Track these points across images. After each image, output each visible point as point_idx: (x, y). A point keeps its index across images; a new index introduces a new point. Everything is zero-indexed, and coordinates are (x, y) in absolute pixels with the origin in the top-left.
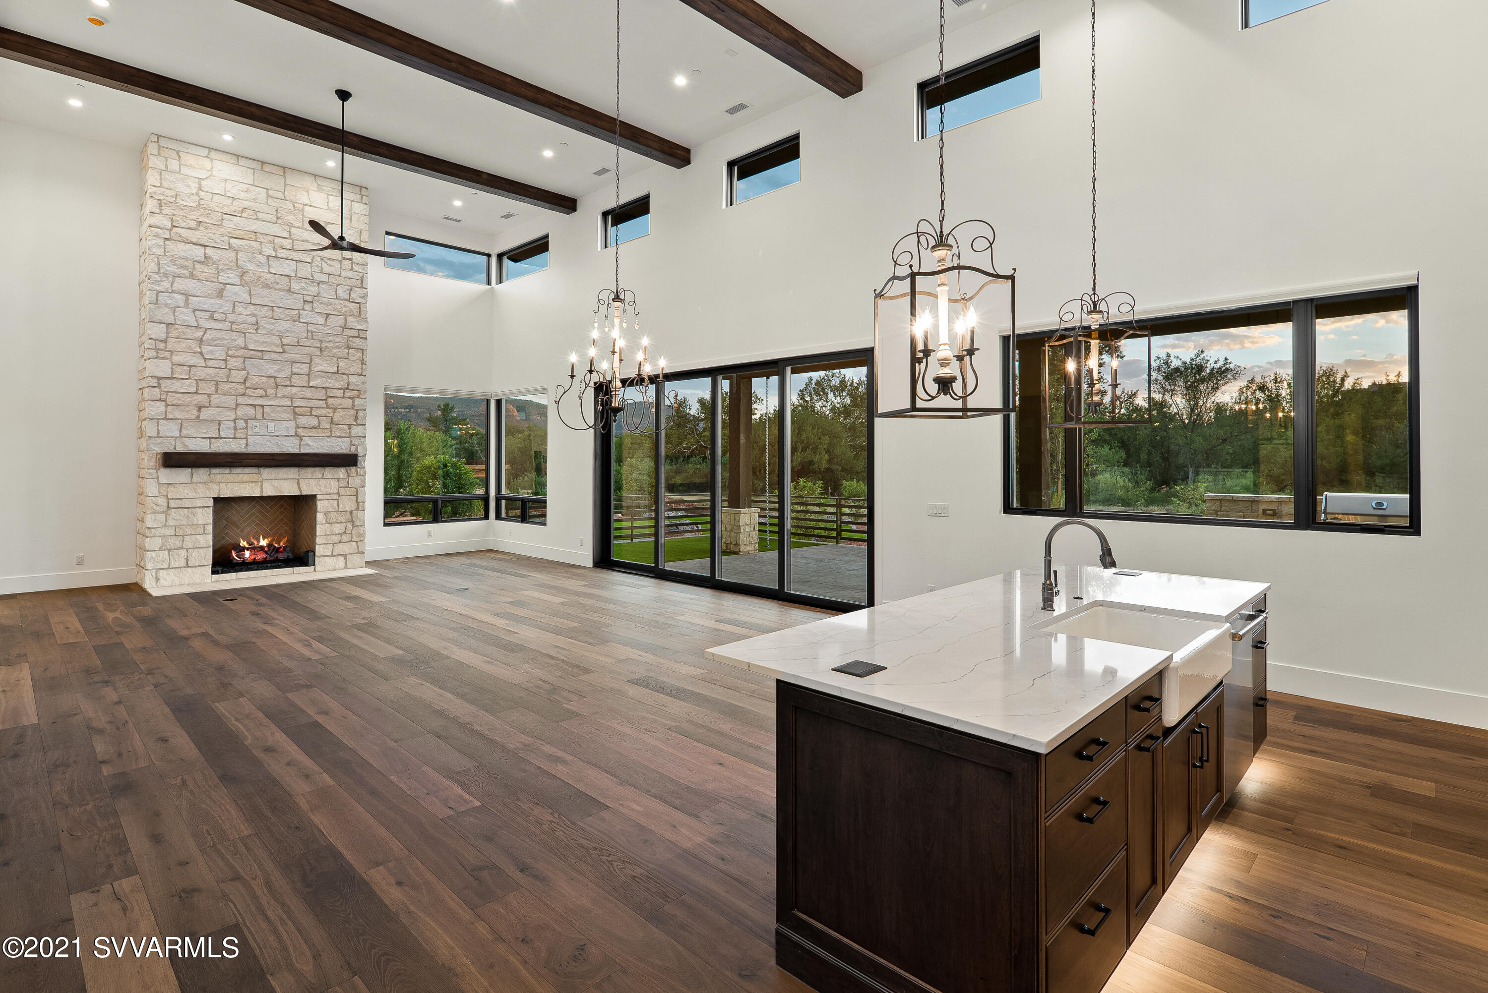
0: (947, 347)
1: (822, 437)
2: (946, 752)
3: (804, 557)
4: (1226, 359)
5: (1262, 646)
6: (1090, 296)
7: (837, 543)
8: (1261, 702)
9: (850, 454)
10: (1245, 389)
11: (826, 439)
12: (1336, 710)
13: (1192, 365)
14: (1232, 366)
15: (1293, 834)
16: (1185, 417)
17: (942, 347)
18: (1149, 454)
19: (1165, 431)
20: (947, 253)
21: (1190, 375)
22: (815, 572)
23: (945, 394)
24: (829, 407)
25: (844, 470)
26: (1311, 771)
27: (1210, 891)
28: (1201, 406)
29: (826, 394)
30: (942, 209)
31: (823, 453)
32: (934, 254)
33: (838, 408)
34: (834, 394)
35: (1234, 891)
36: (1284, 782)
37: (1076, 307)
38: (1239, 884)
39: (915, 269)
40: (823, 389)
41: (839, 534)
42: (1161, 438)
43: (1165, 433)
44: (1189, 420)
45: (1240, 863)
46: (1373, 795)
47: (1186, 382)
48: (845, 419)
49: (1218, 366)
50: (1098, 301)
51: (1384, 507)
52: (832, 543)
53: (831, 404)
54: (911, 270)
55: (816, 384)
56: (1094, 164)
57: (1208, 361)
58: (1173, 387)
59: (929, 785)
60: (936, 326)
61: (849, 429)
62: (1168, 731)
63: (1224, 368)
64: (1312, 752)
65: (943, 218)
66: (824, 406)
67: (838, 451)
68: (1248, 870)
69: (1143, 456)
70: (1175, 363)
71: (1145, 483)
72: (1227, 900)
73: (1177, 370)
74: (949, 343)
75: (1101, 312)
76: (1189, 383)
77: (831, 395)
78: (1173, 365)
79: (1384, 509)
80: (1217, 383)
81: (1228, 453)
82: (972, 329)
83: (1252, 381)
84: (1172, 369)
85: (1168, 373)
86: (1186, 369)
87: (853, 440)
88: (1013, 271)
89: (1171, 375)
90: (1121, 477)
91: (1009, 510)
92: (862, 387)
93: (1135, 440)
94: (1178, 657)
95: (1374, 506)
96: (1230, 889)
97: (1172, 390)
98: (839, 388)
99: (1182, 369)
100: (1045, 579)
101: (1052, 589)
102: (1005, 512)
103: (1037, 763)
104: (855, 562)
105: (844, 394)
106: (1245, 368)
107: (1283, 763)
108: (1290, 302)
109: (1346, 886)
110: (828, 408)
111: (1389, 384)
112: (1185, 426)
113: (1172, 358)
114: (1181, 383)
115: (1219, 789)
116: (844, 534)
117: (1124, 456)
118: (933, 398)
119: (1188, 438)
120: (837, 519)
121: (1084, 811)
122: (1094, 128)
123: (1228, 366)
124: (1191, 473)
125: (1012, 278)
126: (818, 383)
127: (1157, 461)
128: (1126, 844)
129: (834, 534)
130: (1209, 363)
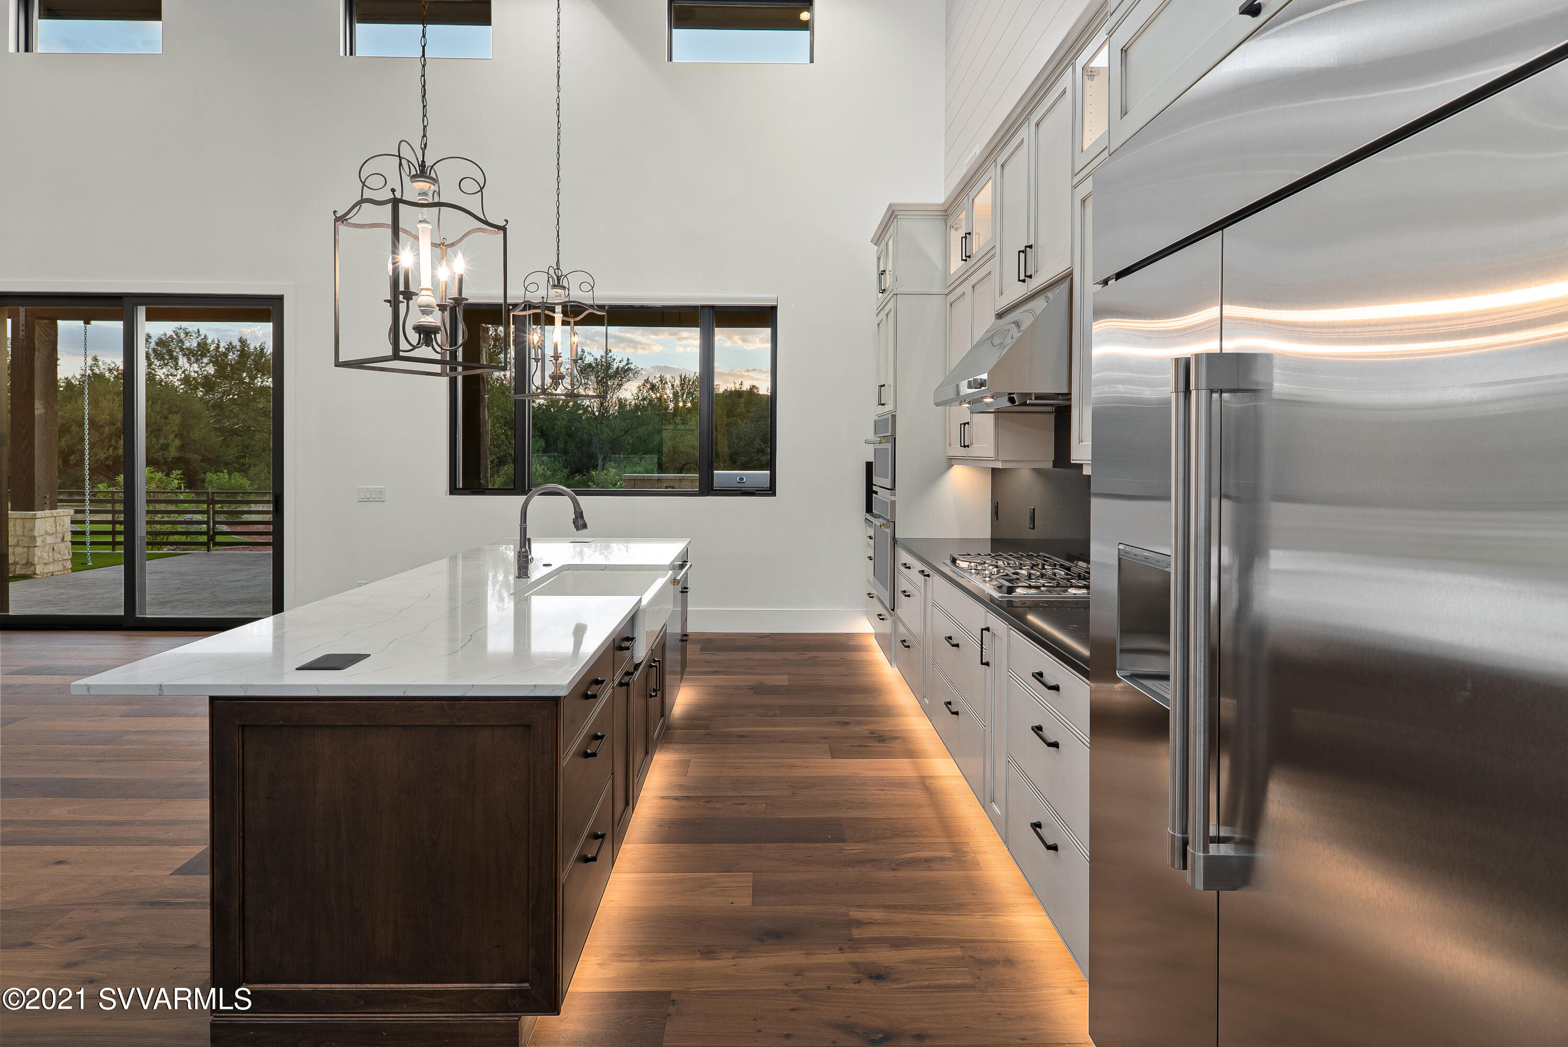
0: (429, 293)
1: (170, 416)
2: (458, 724)
3: (156, 573)
4: (628, 360)
5: (686, 590)
6: (555, 270)
7: (208, 551)
8: (685, 638)
9: (215, 440)
10: (642, 387)
11: (176, 419)
12: (726, 637)
13: (602, 362)
14: (632, 366)
15: (711, 736)
16: (595, 409)
17: (423, 292)
18: (566, 442)
19: (579, 422)
20: (430, 187)
21: (600, 371)
22: (178, 589)
23: (427, 345)
24: (180, 374)
25: (204, 460)
26: (716, 687)
27: (662, 800)
28: (609, 400)
29: (176, 359)
30: (424, 136)
31: (172, 436)
32: (415, 184)
33: (194, 379)
34: (189, 359)
35: (679, 794)
36: (700, 699)
37: (542, 279)
38: (681, 787)
39: (398, 196)
40: (170, 352)
41: (211, 538)
42: (576, 429)
43: (579, 424)
44: (599, 413)
45: (681, 770)
46: (755, 693)
47: (597, 377)
48: (206, 393)
49: (621, 365)
50: (561, 276)
51: (744, 481)
52: (202, 551)
53: (184, 372)
54: (394, 195)
55: (157, 344)
56: (558, 140)
57: (615, 359)
58: (586, 381)
59: (436, 767)
60: (417, 264)
61: (213, 406)
62: (637, 666)
63: (627, 367)
64: (715, 673)
65: (425, 145)
66: (171, 375)
67: (196, 434)
68: (685, 774)
69: (561, 445)
70: (589, 360)
71: (562, 471)
72: (675, 802)
73: (590, 365)
74: (432, 288)
75: (564, 288)
76: (599, 378)
77: (182, 361)
78: (587, 360)
79: (744, 482)
80: (621, 380)
81: (628, 444)
82: (461, 277)
83: (647, 381)
84: (586, 364)
85: (582, 368)
86: (597, 365)
87: (218, 421)
88: (505, 223)
89: (585, 370)
90: (540, 466)
91: (455, 491)
92: (233, 353)
93: (553, 429)
94: (646, 600)
95: (738, 481)
96: (676, 793)
97: (586, 384)
98: (197, 351)
99: (594, 365)
100: (520, 547)
101: (527, 557)
102: (451, 493)
103: (557, 708)
104: (240, 570)
105: (205, 360)
106: (642, 369)
107: (698, 686)
108: (698, 306)
109: (749, 763)
110: (178, 377)
111: (736, 391)
112: (596, 418)
113: (586, 354)
114: (593, 378)
115: (663, 715)
116: (219, 538)
117: (543, 444)
118: (414, 348)
119: (598, 429)
120: (208, 518)
121: (587, 747)
122: (558, 104)
123: (630, 366)
124: (600, 461)
125: (503, 229)
126: (161, 343)
127: (572, 450)
128: (612, 774)
129: (204, 539)
130: (615, 362)
